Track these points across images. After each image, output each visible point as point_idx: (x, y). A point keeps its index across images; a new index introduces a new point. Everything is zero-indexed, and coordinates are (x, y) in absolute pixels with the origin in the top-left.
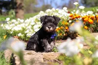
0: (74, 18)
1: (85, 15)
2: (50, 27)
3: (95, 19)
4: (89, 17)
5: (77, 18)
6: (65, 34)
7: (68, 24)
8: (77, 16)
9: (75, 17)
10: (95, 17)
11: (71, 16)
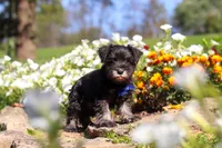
0: (158, 62)
1: (185, 54)
2: (121, 70)
3: (208, 63)
4: (194, 60)
5: (165, 61)
6: (136, 100)
7: (144, 75)
8: (166, 56)
9: (160, 58)
10: (210, 59)
11: (152, 57)
